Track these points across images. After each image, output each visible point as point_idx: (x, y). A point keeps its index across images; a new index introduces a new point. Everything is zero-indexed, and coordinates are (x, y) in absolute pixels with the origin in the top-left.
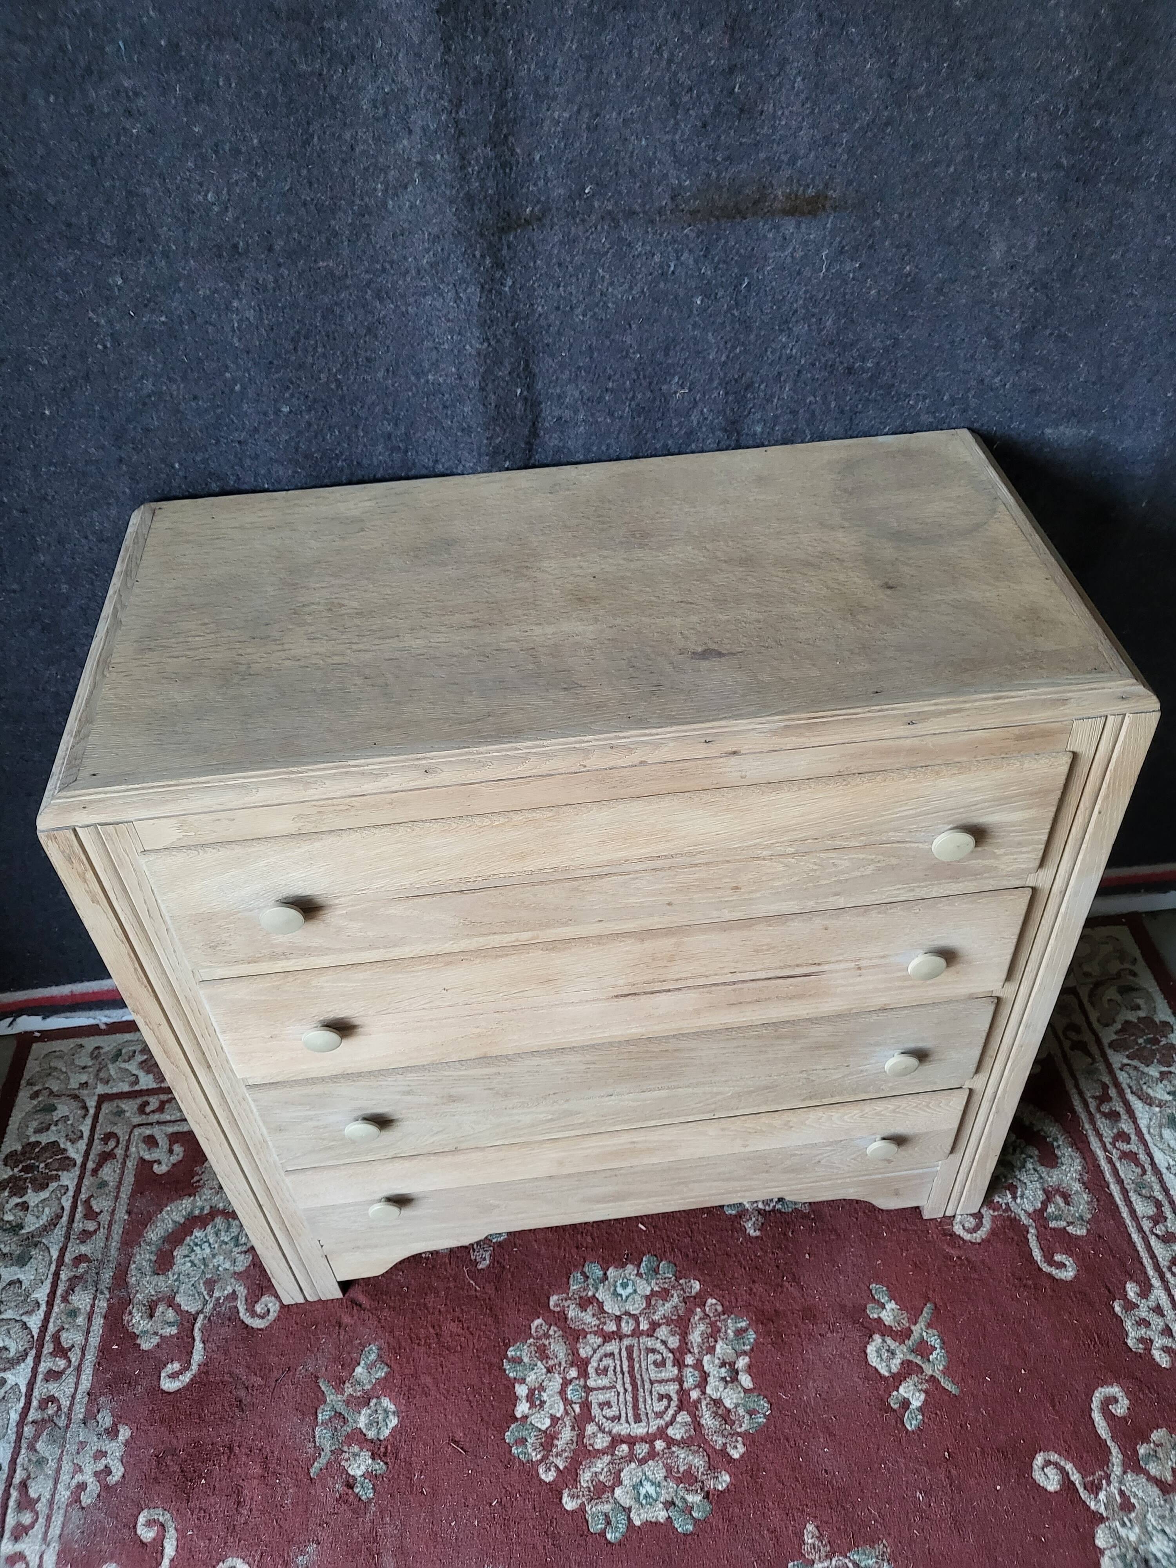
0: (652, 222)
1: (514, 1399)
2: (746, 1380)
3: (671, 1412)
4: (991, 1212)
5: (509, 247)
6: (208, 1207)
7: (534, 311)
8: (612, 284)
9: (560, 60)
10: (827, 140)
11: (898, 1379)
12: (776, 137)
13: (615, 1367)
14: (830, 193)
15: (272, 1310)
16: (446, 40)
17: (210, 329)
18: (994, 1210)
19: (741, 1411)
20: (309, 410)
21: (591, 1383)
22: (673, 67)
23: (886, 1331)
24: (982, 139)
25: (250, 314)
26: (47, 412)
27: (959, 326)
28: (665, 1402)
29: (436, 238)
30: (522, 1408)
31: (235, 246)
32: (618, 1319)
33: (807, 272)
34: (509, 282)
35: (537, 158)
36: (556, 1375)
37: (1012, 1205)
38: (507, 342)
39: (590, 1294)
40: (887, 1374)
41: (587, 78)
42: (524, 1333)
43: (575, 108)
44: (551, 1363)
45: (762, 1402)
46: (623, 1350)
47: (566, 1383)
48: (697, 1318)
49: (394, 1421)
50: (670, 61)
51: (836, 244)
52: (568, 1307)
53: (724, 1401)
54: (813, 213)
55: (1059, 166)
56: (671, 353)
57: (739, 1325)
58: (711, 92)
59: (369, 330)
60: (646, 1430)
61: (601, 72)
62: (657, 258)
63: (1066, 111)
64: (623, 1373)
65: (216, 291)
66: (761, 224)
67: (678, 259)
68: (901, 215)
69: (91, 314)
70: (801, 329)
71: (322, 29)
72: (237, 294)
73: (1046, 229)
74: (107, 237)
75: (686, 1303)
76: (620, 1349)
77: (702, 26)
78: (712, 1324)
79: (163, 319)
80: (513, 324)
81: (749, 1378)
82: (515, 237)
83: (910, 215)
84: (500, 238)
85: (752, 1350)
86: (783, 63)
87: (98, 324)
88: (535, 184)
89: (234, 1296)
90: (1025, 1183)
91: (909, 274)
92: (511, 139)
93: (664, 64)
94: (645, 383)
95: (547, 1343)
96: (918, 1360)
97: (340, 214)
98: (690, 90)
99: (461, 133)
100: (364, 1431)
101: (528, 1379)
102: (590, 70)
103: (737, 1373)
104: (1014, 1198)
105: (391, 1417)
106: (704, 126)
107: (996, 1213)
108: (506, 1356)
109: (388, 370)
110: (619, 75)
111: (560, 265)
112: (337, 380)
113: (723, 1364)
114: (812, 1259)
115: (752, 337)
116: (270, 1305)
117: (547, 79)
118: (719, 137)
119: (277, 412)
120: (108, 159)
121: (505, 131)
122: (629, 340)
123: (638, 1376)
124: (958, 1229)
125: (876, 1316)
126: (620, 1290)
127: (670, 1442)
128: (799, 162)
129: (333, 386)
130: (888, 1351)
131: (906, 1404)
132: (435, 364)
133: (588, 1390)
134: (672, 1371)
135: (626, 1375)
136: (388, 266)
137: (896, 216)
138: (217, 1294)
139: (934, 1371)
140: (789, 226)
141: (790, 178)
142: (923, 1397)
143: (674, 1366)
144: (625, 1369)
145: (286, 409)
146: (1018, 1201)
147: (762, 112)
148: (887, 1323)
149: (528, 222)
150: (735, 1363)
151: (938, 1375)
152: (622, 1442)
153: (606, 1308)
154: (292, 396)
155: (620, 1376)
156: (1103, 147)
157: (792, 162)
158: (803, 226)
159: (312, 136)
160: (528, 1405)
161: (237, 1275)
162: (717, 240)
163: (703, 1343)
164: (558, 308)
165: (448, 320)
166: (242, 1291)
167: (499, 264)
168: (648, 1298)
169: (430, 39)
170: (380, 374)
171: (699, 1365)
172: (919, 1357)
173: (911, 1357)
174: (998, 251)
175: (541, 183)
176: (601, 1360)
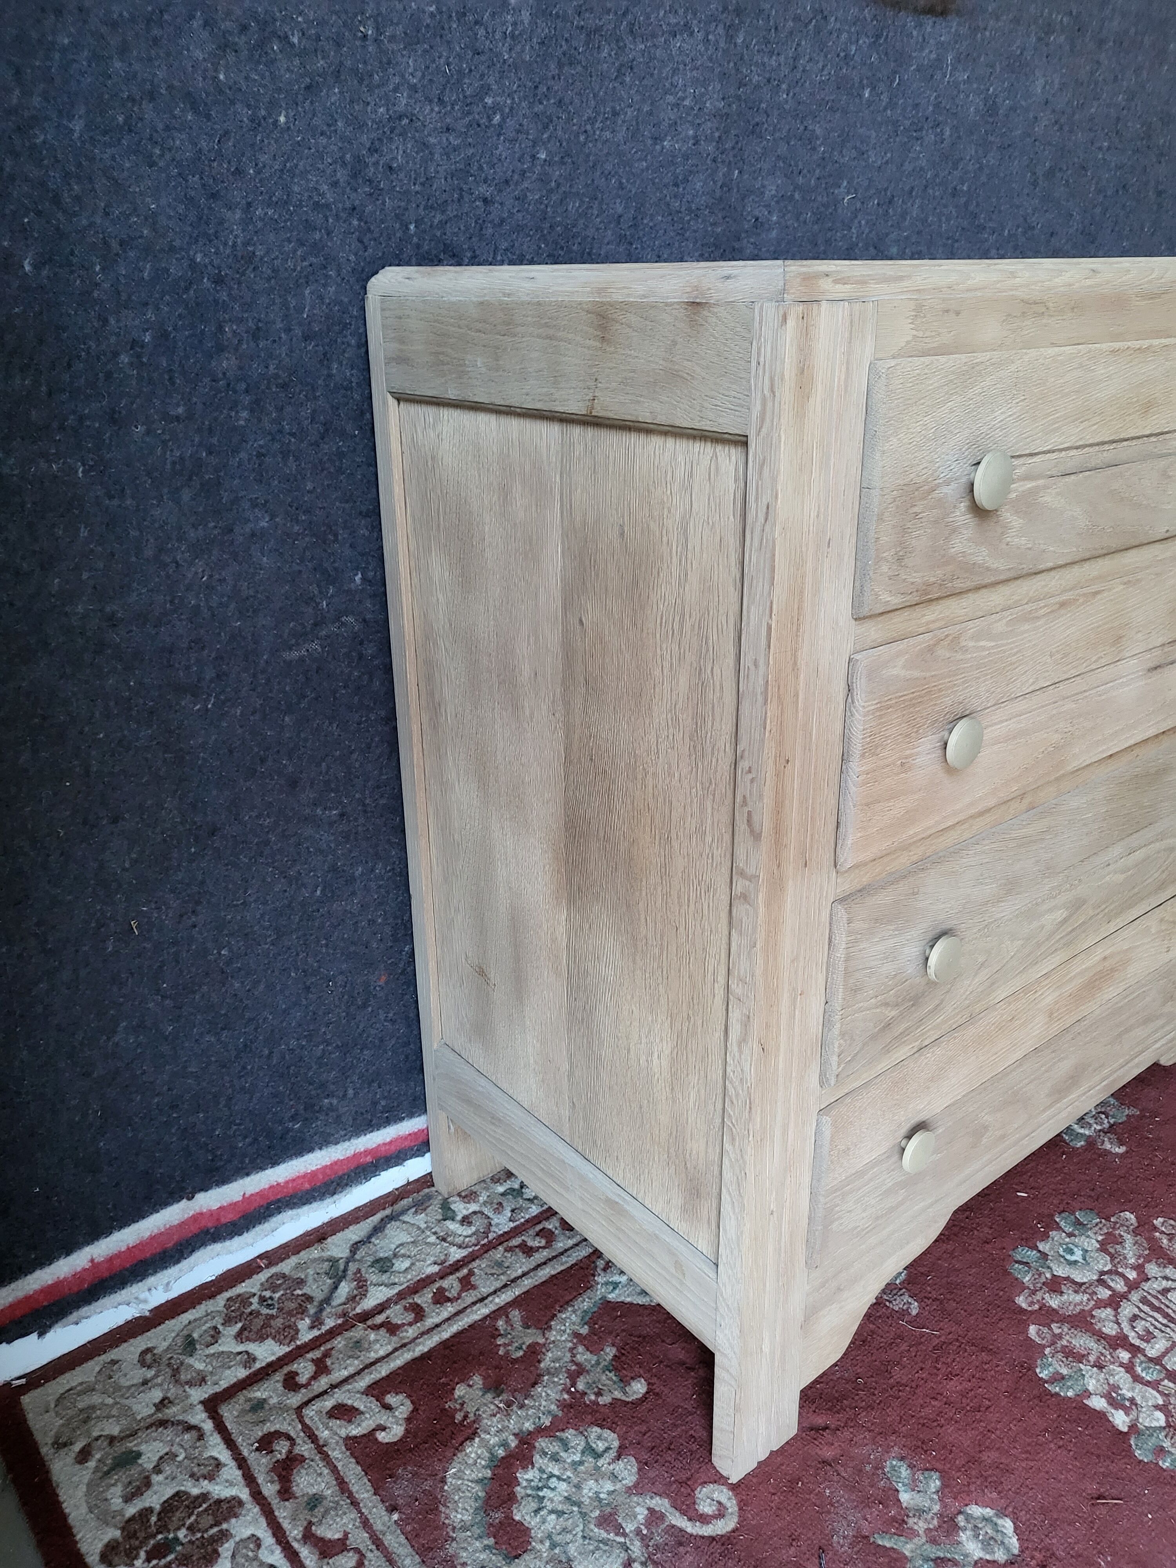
1: (1102, 1416)
6: (512, 1437)
8: (811, 59)
13: (1152, 1325)
15: (724, 1500)
21: (1151, 1353)
25: (526, 19)
30: (1120, 1420)
32: (1101, 1282)
33: (938, 75)
36: (1111, 1366)
39: (1048, 1276)
44: (1092, 1358)
46: (1141, 1305)
47: (1129, 1368)
48: (1165, 1241)
49: (1007, 1525)
51: (956, 51)
52: (1043, 1299)
54: (944, 14)
56: (844, 151)
62: (843, 38)
64: (1166, 1325)
67: (857, 42)
75: (1140, 1235)
76: (1138, 1307)
89: (655, 1516)
95: (1065, 1343)
100: (988, 1557)
101: (1091, 1388)
105: (1000, 1522)
108: (1043, 1381)
112: (586, 133)
116: (715, 1496)
119: (533, 158)
122: (817, 128)
126: (1073, 1258)
133: (1157, 1361)
135: (1171, 1325)
138: (629, 1527)
140: (928, 25)
144: (1165, 1321)
153: (1078, 1280)
155: (1168, 1330)
160: (1121, 1412)
161: (637, 1489)
166: (661, 1504)
168: (1104, 1250)
176: (1133, 1327)
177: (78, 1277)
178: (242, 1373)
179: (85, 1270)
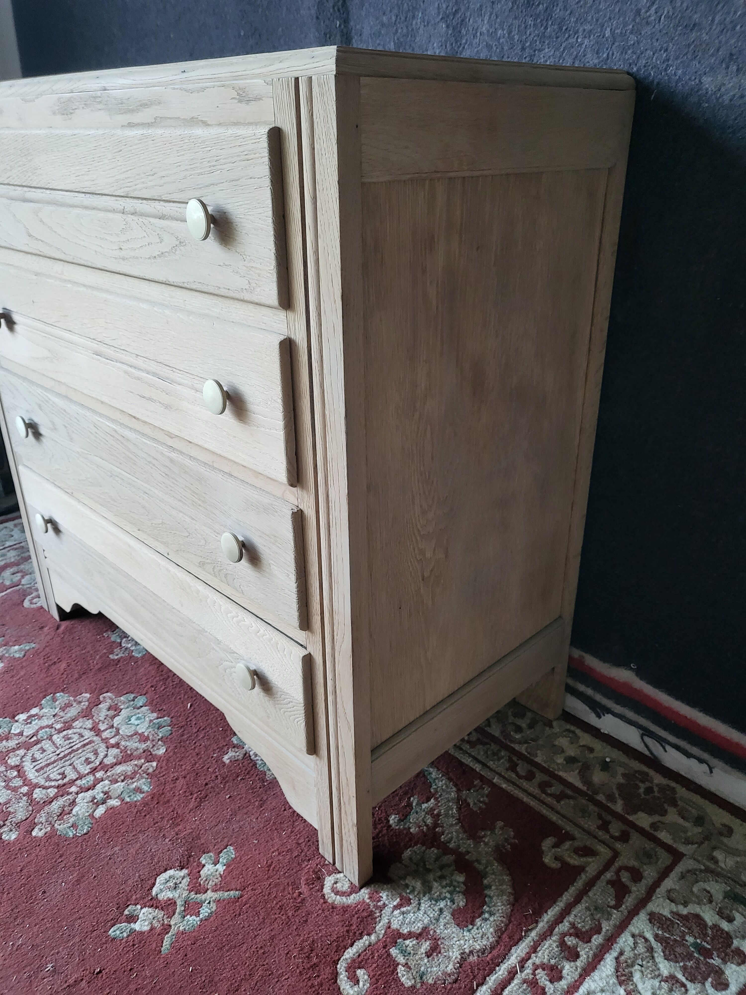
1: (26, 711)
2: (100, 811)
3: (53, 784)
4: (367, 896)
11: (154, 903)
13: (73, 742)
18: (370, 898)
19: (72, 820)
21: (55, 737)
23: (195, 876)
28: (59, 777)
30: (22, 717)
32: (111, 727)
36: (53, 720)
37: (387, 911)
39: (122, 707)
40: (154, 893)
42: (75, 693)
44: (61, 713)
45: (86, 827)
47: (50, 726)
48: (136, 763)
52: (106, 703)
53: (76, 807)
57: (143, 787)
60: (33, 778)
64: (72, 747)
75: (144, 752)
76: (88, 739)
78: (135, 773)
81: (103, 812)
85: (127, 803)
90: (419, 909)
95: (74, 705)
96: (179, 909)
101: (44, 710)
103: (103, 803)
104: (396, 908)
107: (368, 901)
108: (55, 693)
113: (105, 793)
114: (228, 800)
123: (72, 755)
124: (329, 881)
125: (203, 862)
126: (134, 718)
127: (29, 794)
130: (176, 884)
131: (133, 919)
133: (50, 738)
134: (85, 769)
135: (70, 750)
139: (176, 924)
142: (146, 928)
143: (91, 769)
144: (75, 747)
146: (396, 912)
148: (201, 872)
150: (111, 798)
151: (173, 931)
152: (19, 771)
153: (116, 718)
155: (68, 747)
160: (25, 718)
163: (117, 775)
168: (136, 733)
171: (98, 781)
172: (183, 908)
173: (179, 903)
176: (75, 734)
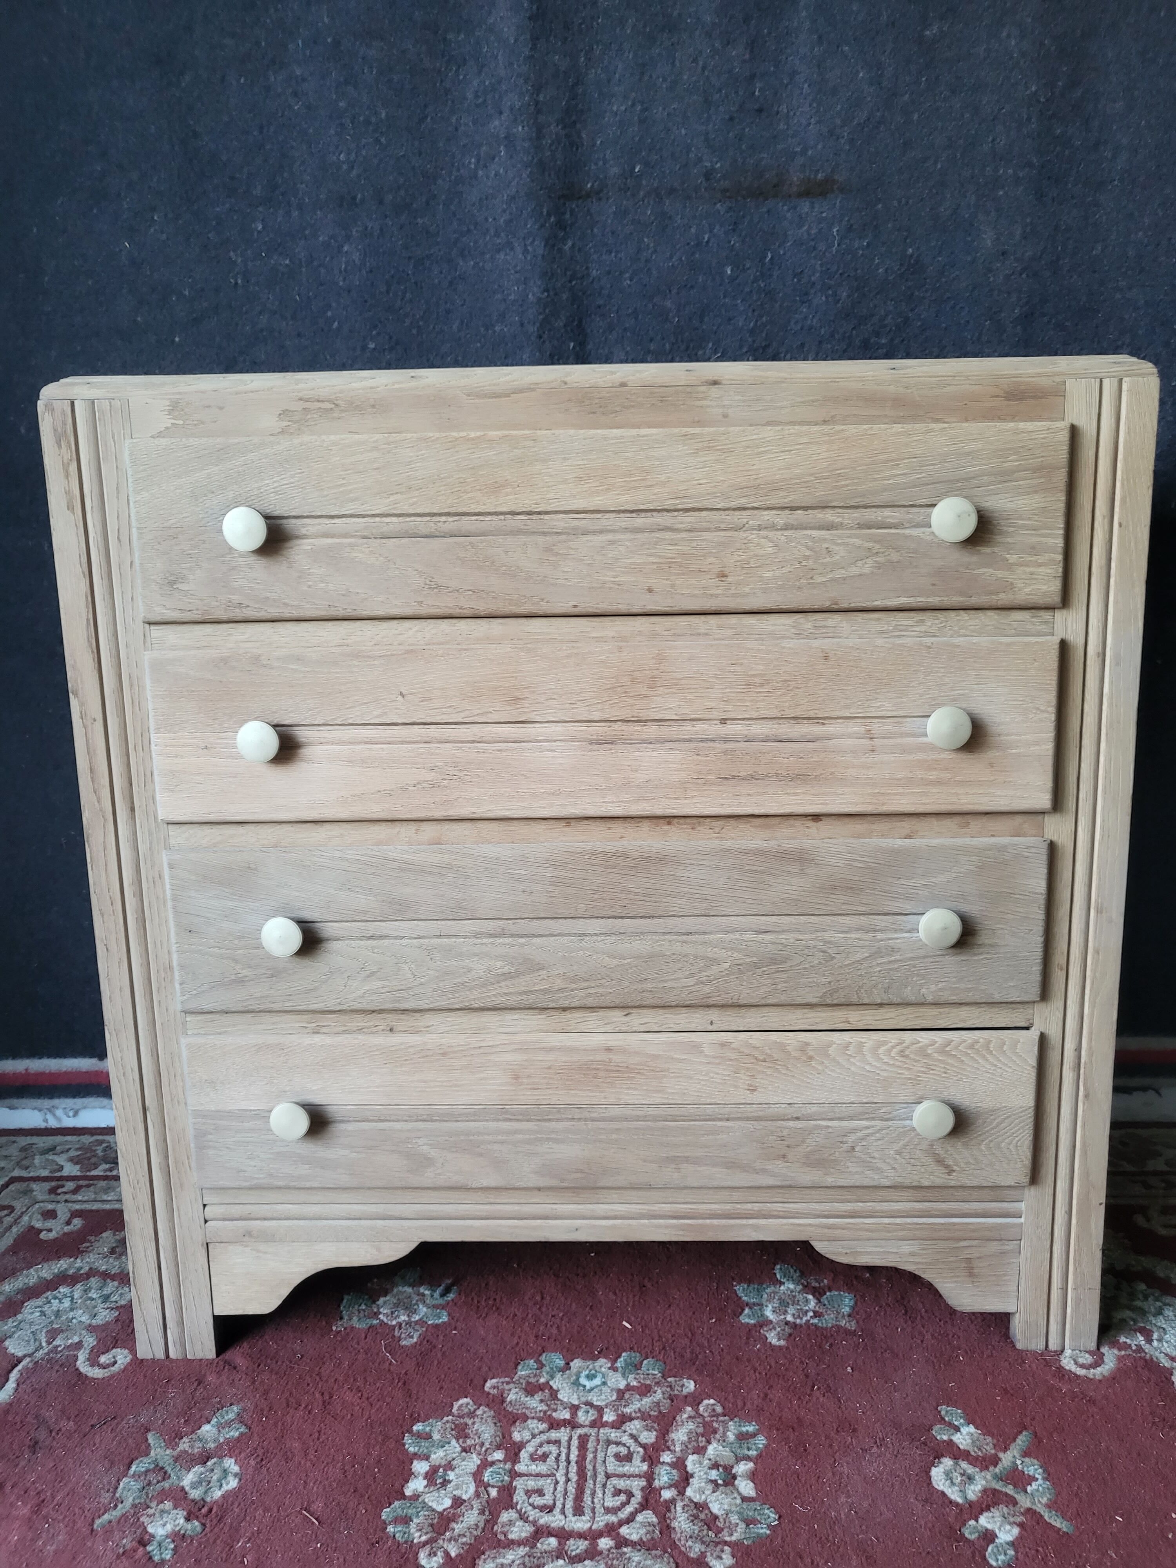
0: (689, 197)
1: (408, 1475)
2: (746, 1487)
3: (629, 1509)
4: (1116, 1351)
5: (571, 214)
6: (87, 1268)
7: (588, 275)
8: (655, 251)
9: (620, 66)
10: (831, 133)
11: (976, 1509)
12: (790, 132)
13: (559, 1455)
14: (836, 177)
15: (119, 1362)
16: (535, 39)
17: (323, 271)
18: (1120, 1350)
19: (734, 1519)
20: (391, 349)
21: (520, 1468)
22: (706, 73)
23: (960, 1455)
24: (961, 141)
25: (356, 257)
26: (177, 339)
27: (962, 308)
28: (623, 1497)
29: (513, 198)
30: (416, 1485)
31: (354, 198)
32: (574, 1409)
33: (822, 246)
34: (570, 243)
35: (598, 142)
36: (474, 1456)
37: (1146, 1347)
38: (565, 296)
39: (542, 1380)
40: (960, 1501)
41: (640, 80)
42: (441, 1410)
43: (630, 103)
44: (469, 1442)
45: (766, 1511)
46: (575, 1439)
47: (485, 1464)
48: (685, 1416)
49: (232, 1483)
50: (704, 68)
51: (844, 223)
52: (510, 1390)
53: (710, 1505)
54: (823, 194)
55: (1030, 165)
56: (706, 319)
57: (744, 1429)
58: (736, 92)
59: (451, 283)
60: (589, 1525)
61: (651, 77)
62: (693, 230)
63: (1029, 119)
64: (568, 1462)
65: (331, 237)
66: (781, 204)
67: (711, 232)
68: (900, 202)
69: (232, 254)
70: (819, 300)
71: (445, 39)
72: (348, 238)
73: (1028, 220)
74: (258, 191)
75: (672, 1401)
76: (571, 1438)
77: (728, 43)
78: (705, 1424)
79: (287, 262)
80: (570, 282)
81: (752, 1484)
82: (577, 206)
83: (907, 203)
84: (565, 204)
85: (760, 1456)
86: (794, 73)
87: (235, 262)
88: (596, 164)
89: (79, 1345)
90: (1164, 1329)
91: (911, 256)
92: (578, 126)
93: (699, 69)
94: (683, 347)
95: (470, 1422)
96: (1009, 1490)
97: (440, 181)
98: (720, 90)
99: (539, 111)
100: (187, 1489)
101: (433, 1456)
102: (642, 74)
103: (734, 1477)
104: (1149, 1341)
105: (230, 1478)
106: (731, 119)
107: (1123, 1353)
108: (410, 1431)
109: (462, 322)
110: (664, 80)
111: (613, 233)
112: (419, 327)
113: (715, 1466)
114: (856, 1373)
115: (777, 305)
116: (120, 1357)
117: (609, 81)
118: (744, 129)
119: (364, 348)
120: (272, 129)
121: (574, 118)
122: (668, 304)
123: (589, 1467)
124: (1068, 1364)
125: (945, 1438)
126: (583, 1381)
127: (622, 1542)
128: (810, 152)
129: (414, 331)
130: (962, 1475)
131: (989, 1537)
132: (502, 316)
133: (514, 1474)
134: (639, 1466)
135: (573, 1464)
136: (472, 227)
137: (895, 203)
138: (57, 1342)
139: (1034, 1503)
140: (805, 206)
141: (803, 166)
142: (1016, 1531)
143: (643, 1461)
144: (573, 1457)
145: (372, 346)
146: (1155, 1343)
147: (778, 112)
148: (961, 1447)
149: (588, 195)
150: (732, 1467)
151: (1040, 1509)
152: (550, 1534)
153: (560, 1396)
154: (379, 334)
155: (563, 1464)
156: (1067, 152)
157: (804, 152)
158: (817, 206)
159: (426, 117)
160: (425, 1482)
161: (93, 1329)
162: (744, 217)
163: (690, 1442)
164: (609, 273)
165: (516, 272)
166: (90, 1341)
167: (561, 225)
168: (621, 1394)
169: (522, 38)
170: (455, 327)
171: (679, 1464)
172: (1011, 1487)
173: (998, 1486)
174: (988, 239)
175: (601, 163)
176: (541, 1445)
177: (16, 1076)
178: (45, 1173)
179: (20, 1073)
